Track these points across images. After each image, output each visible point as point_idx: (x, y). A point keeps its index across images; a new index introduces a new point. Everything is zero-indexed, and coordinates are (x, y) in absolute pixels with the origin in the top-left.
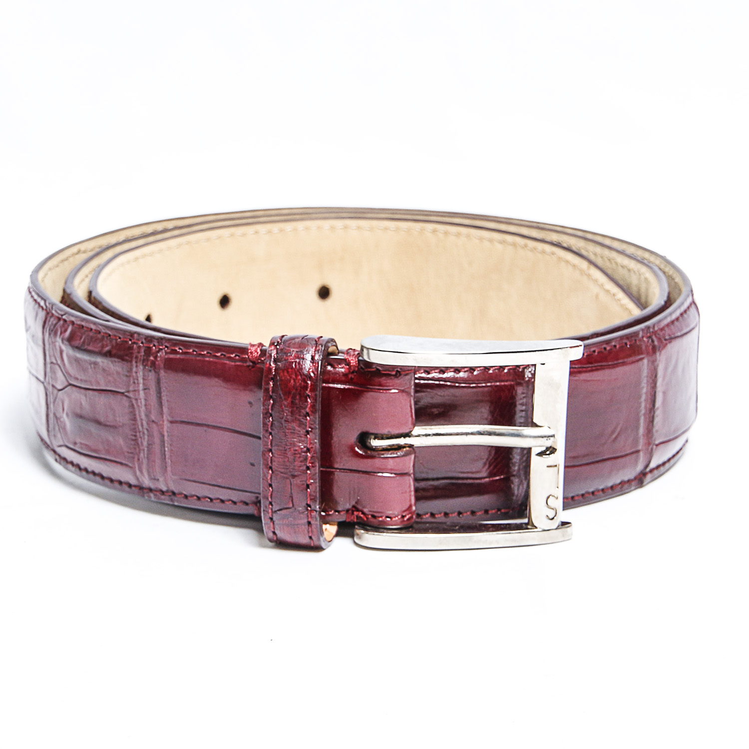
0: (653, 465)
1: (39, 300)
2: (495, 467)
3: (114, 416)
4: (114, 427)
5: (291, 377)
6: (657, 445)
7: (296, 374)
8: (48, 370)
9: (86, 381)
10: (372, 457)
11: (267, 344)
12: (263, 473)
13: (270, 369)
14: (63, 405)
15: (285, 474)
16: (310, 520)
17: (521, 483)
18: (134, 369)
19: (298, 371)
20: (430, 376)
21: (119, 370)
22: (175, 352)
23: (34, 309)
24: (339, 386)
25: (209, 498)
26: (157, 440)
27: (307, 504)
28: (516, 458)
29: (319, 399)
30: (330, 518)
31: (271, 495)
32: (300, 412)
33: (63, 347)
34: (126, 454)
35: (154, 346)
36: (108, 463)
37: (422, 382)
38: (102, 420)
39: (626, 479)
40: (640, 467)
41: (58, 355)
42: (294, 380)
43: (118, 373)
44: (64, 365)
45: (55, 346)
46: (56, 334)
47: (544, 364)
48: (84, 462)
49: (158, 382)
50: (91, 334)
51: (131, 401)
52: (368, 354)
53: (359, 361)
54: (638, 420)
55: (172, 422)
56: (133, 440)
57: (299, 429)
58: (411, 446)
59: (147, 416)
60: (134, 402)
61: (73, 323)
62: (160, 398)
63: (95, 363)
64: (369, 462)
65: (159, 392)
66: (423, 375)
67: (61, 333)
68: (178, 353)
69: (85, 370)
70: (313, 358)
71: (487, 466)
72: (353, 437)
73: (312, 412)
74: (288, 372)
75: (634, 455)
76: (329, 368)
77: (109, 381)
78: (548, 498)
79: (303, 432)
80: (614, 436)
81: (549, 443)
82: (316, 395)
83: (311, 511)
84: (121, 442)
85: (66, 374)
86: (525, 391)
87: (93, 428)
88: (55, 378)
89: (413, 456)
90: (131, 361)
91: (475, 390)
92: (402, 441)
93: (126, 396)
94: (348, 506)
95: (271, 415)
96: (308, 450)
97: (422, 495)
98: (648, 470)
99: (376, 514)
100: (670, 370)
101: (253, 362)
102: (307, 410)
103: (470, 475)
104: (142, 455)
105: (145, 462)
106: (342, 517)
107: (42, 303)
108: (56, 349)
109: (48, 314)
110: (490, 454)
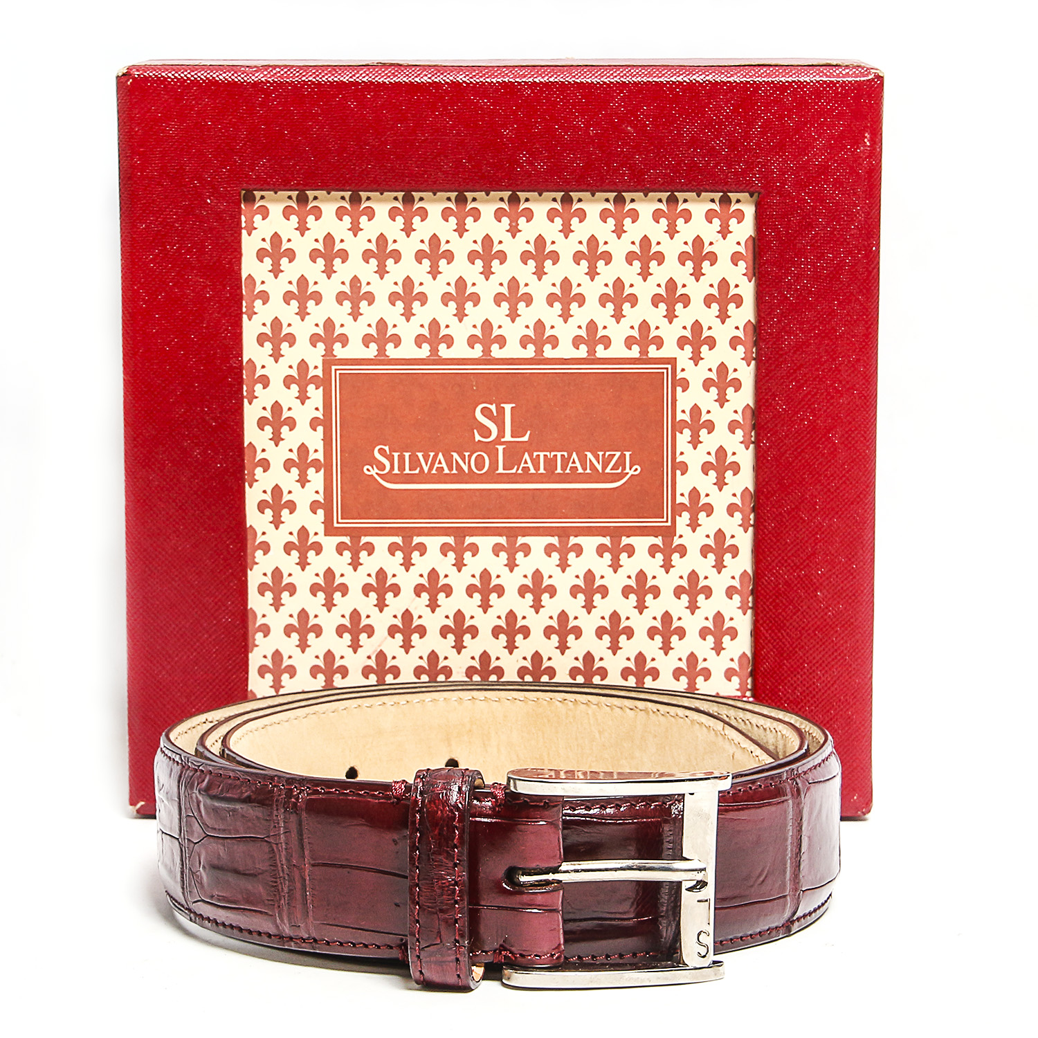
0: (799, 913)
1: (173, 756)
2: (643, 907)
3: (254, 863)
4: (254, 875)
5: (438, 808)
6: (803, 891)
7: (443, 804)
8: (183, 824)
9: (224, 831)
10: (522, 893)
11: (411, 781)
12: (410, 908)
13: (416, 802)
14: (199, 858)
15: (432, 908)
16: (458, 956)
17: (669, 924)
18: (275, 813)
19: (445, 801)
20: (576, 812)
21: (260, 815)
22: (317, 792)
23: (168, 765)
24: (486, 820)
25: (352, 943)
26: (298, 885)
27: (455, 940)
28: (664, 898)
29: (467, 830)
30: (476, 959)
31: (419, 931)
32: (447, 843)
33: (200, 798)
34: (266, 902)
35: (296, 787)
36: (248, 913)
37: (568, 818)
38: (241, 868)
39: (774, 925)
40: (787, 914)
41: (194, 807)
42: (442, 812)
43: (258, 818)
44: (201, 816)
45: (192, 797)
46: (192, 788)
47: (693, 794)
48: (222, 915)
49: (300, 824)
50: (230, 781)
51: (271, 846)
52: (515, 784)
53: (505, 793)
54: (785, 864)
55: (313, 865)
56: (273, 886)
57: (447, 861)
58: (559, 882)
59: (288, 860)
60: (274, 846)
61: (210, 772)
62: (301, 840)
63: (234, 810)
64: (518, 898)
65: (300, 834)
66: (569, 811)
67: (198, 784)
68: (320, 793)
69: (223, 819)
70: (460, 788)
71: (635, 906)
72: (500, 872)
73: (460, 843)
74: (435, 804)
75: (782, 900)
76: (475, 802)
77: (249, 828)
78: (699, 934)
79: (451, 864)
80: (761, 879)
81: (700, 876)
82: (464, 826)
83: (459, 946)
84: (261, 888)
85: (204, 826)
86: (672, 829)
87: (231, 878)
88: (190, 832)
89: (561, 892)
90: (272, 805)
91: (621, 827)
92: (550, 877)
93: (266, 841)
94: (496, 945)
95: (418, 849)
96: (456, 884)
97: (570, 937)
98: (795, 918)
99: (524, 953)
100: (815, 814)
101: (398, 799)
102: (455, 841)
103: (618, 916)
104: (282, 902)
105: (285, 908)
106: (489, 958)
107: (177, 759)
108: (193, 801)
109: (184, 767)
110: (638, 894)
